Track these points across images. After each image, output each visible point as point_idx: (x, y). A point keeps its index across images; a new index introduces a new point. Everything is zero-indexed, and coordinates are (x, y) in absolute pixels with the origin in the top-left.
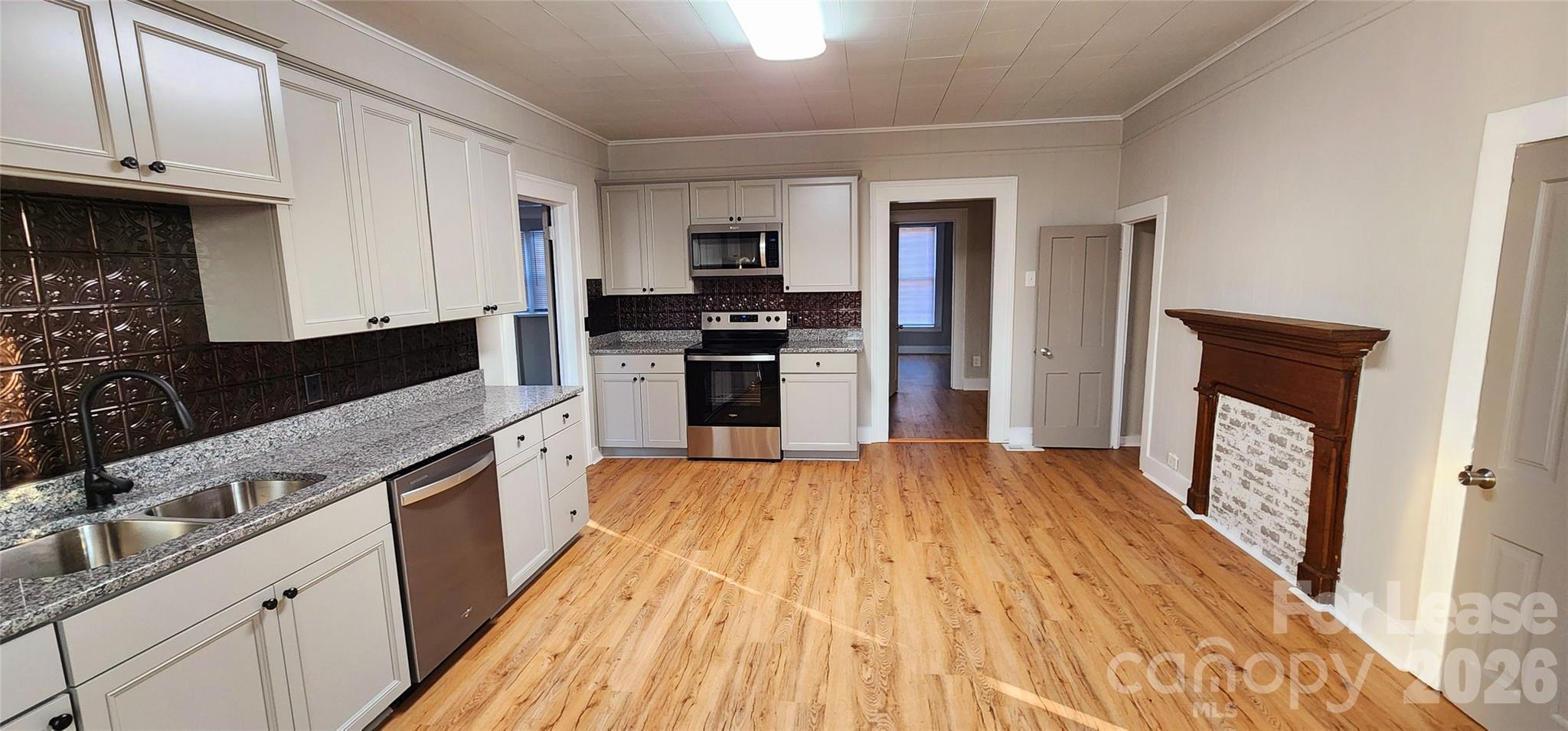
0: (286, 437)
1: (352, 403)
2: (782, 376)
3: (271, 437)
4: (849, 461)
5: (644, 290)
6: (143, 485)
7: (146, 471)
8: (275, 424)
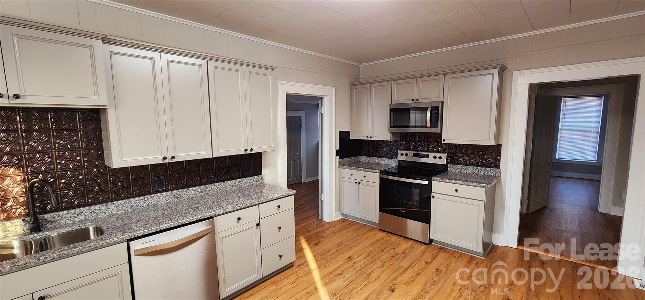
0: (140, 205)
1: (180, 190)
2: (432, 194)
3: (132, 204)
4: (476, 257)
5: (368, 137)
6: (62, 223)
7: (64, 217)
8: (134, 199)
